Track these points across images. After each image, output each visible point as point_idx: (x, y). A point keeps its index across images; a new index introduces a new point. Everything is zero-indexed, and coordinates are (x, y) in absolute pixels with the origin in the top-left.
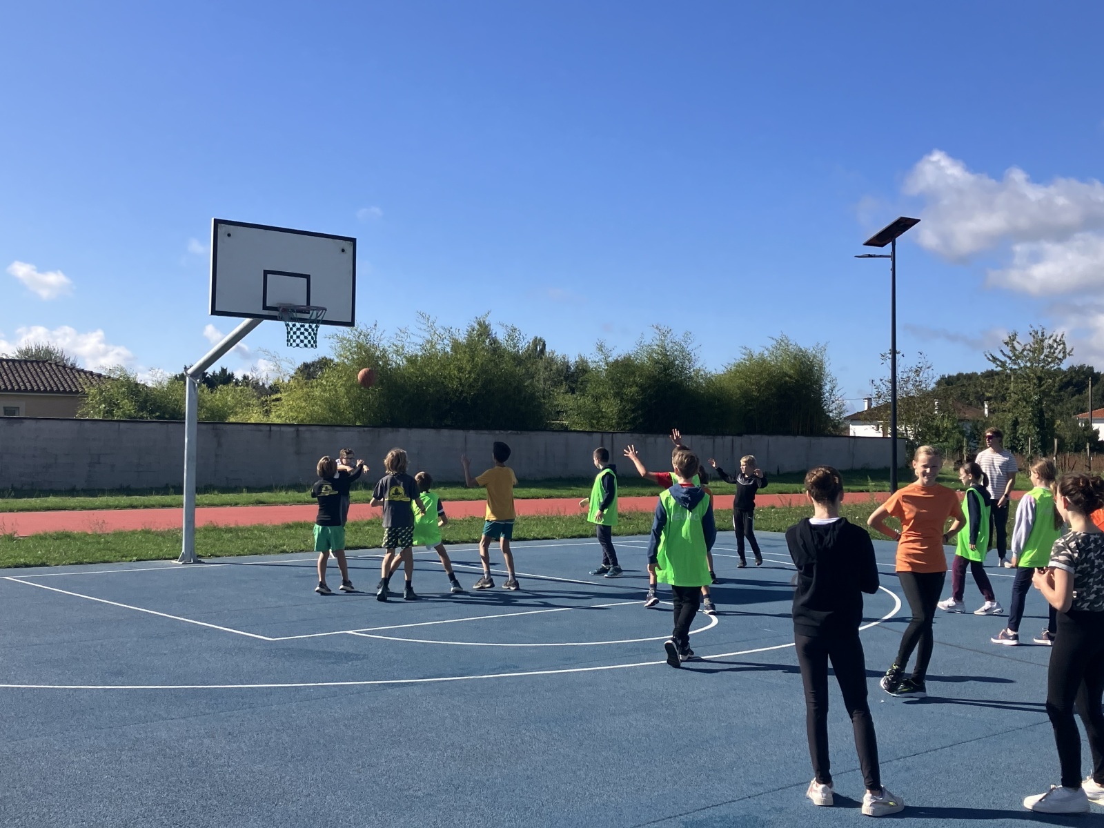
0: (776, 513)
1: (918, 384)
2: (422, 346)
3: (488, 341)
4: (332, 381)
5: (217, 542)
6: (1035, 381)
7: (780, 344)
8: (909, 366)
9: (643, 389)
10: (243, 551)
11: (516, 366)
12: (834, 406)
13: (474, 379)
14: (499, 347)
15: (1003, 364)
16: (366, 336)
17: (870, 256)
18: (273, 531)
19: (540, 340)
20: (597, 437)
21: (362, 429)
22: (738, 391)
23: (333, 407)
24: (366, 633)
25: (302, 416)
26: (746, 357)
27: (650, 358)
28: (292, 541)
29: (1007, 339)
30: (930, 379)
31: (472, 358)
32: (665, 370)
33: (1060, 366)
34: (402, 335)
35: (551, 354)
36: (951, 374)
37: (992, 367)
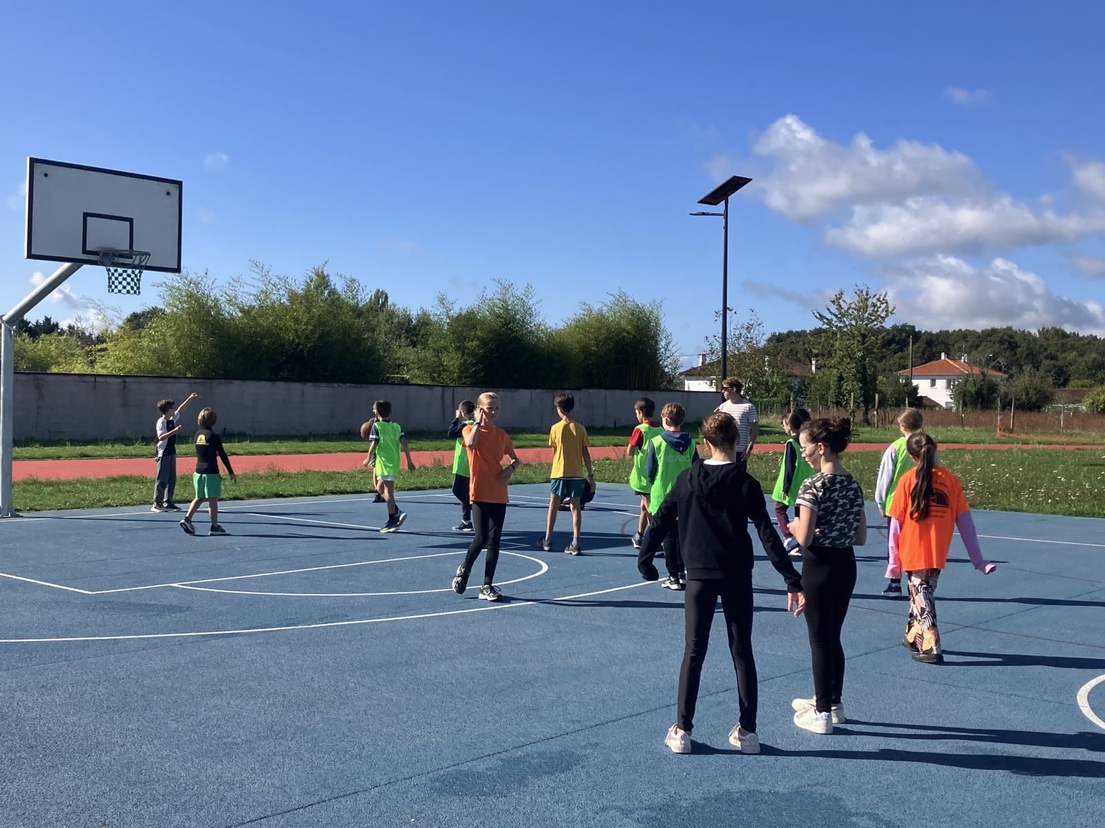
0: (610, 465)
1: (749, 340)
2: (257, 298)
3: (327, 292)
4: (161, 331)
5: (37, 496)
6: (859, 338)
7: (618, 301)
8: (741, 323)
9: (484, 343)
10: (65, 504)
11: (356, 318)
12: (669, 361)
13: (311, 331)
14: (338, 299)
15: (830, 322)
16: (197, 284)
17: (704, 214)
18: (96, 485)
19: (383, 292)
20: (438, 390)
21: (194, 380)
22: (578, 346)
23: (162, 357)
24: (191, 585)
25: (129, 367)
26: (585, 313)
27: (492, 313)
28: (116, 495)
29: (834, 298)
30: (761, 335)
31: (308, 310)
32: (506, 324)
33: (883, 325)
34: (235, 284)
35: (392, 307)
36: (781, 332)
37: (819, 324)
